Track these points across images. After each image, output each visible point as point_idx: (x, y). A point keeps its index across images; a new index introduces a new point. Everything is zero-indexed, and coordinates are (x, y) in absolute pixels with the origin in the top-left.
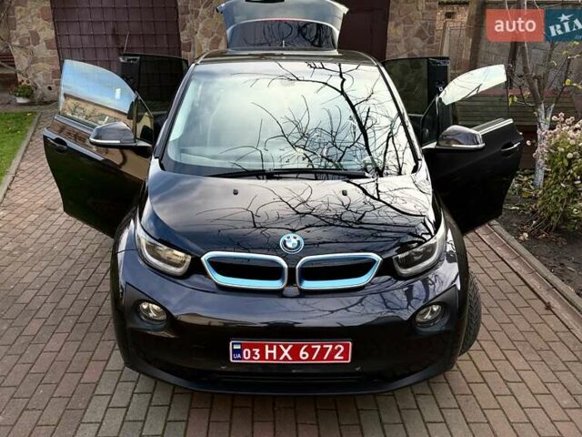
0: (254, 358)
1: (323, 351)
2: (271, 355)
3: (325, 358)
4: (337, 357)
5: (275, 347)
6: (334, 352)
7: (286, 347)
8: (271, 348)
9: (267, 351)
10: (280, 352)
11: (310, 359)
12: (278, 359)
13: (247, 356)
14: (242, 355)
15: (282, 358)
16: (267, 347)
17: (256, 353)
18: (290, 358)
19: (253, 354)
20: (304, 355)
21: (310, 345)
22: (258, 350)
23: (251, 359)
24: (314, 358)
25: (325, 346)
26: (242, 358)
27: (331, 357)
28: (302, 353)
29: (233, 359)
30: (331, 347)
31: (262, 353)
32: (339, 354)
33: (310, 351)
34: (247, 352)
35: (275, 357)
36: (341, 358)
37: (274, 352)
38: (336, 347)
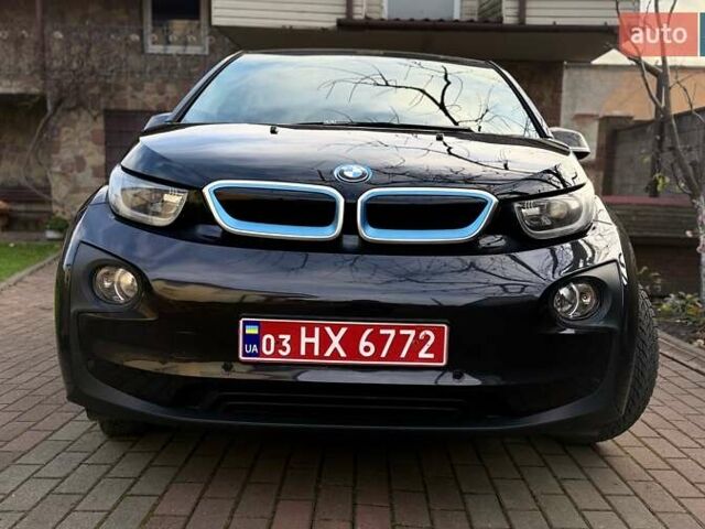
0: (281, 352)
1: (400, 341)
2: (310, 346)
3: (403, 355)
4: (422, 354)
5: (317, 330)
6: (418, 344)
7: (336, 330)
8: (310, 334)
9: (304, 340)
10: (325, 341)
11: (376, 356)
12: (321, 356)
13: (268, 349)
14: (259, 347)
15: (328, 354)
16: (303, 330)
17: (285, 344)
18: (343, 354)
19: (279, 343)
20: (367, 349)
21: (377, 329)
22: (287, 337)
23: (276, 354)
24: (384, 354)
25: (403, 332)
26: (260, 354)
27: (413, 354)
28: (363, 343)
29: (245, 354)
30: (412, 333)
31: (295, 343)
32: (426, 348)
33: (378, 340)
34: (268, 341)
35: (316, 353)
36: (431, 356)
37: (316, 340)
38: (422, 336)
